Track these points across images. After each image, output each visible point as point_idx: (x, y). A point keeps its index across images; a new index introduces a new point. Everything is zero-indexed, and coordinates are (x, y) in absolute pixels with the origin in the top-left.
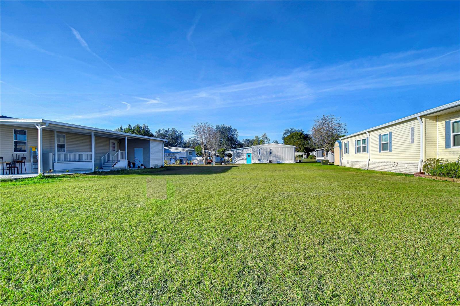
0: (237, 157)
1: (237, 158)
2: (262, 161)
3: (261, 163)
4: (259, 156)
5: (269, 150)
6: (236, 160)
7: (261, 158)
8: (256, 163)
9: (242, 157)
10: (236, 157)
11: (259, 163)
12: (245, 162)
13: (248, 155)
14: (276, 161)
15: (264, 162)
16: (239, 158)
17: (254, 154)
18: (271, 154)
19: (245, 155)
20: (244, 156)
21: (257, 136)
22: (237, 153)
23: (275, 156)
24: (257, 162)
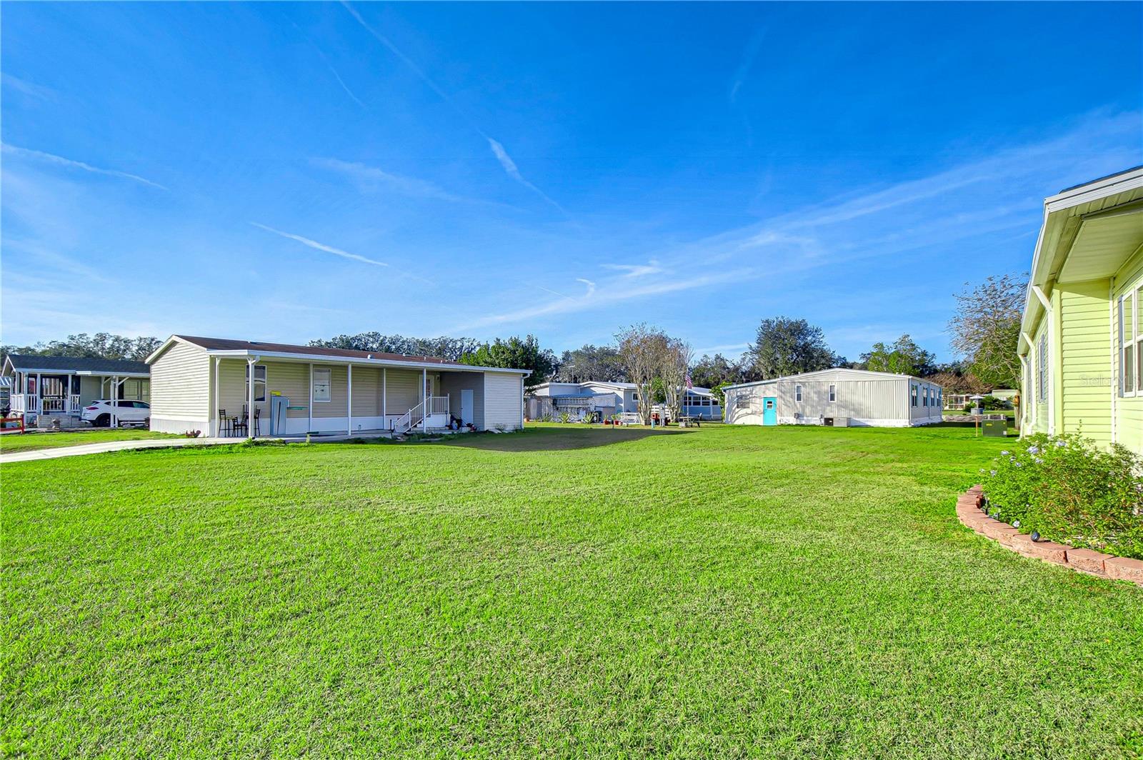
0: (738, 407)
1: (737, 410)
2: (805, 418)
3: (803, 425)
4: (798, 406)
5: (826, 388)
6: (737, 416)
7: (803, 410)
8: (789, 425)
9: (752, 407)
10: (736, 405)
11: (797, 425)
12: (758, 420)
13: (769, 402)
14: (844, 421)
15: (812, 423)
16: (744, 411)
17: (784, 400)
18: (832, 398)
19: (758, 401)
20: (757, 405)
21: (882, 345)
22: (737, 396)
23: (844, 406)
24: (793, 421)
